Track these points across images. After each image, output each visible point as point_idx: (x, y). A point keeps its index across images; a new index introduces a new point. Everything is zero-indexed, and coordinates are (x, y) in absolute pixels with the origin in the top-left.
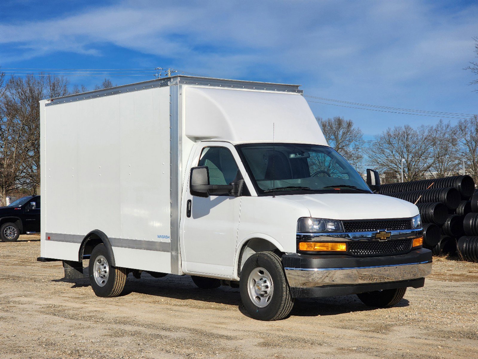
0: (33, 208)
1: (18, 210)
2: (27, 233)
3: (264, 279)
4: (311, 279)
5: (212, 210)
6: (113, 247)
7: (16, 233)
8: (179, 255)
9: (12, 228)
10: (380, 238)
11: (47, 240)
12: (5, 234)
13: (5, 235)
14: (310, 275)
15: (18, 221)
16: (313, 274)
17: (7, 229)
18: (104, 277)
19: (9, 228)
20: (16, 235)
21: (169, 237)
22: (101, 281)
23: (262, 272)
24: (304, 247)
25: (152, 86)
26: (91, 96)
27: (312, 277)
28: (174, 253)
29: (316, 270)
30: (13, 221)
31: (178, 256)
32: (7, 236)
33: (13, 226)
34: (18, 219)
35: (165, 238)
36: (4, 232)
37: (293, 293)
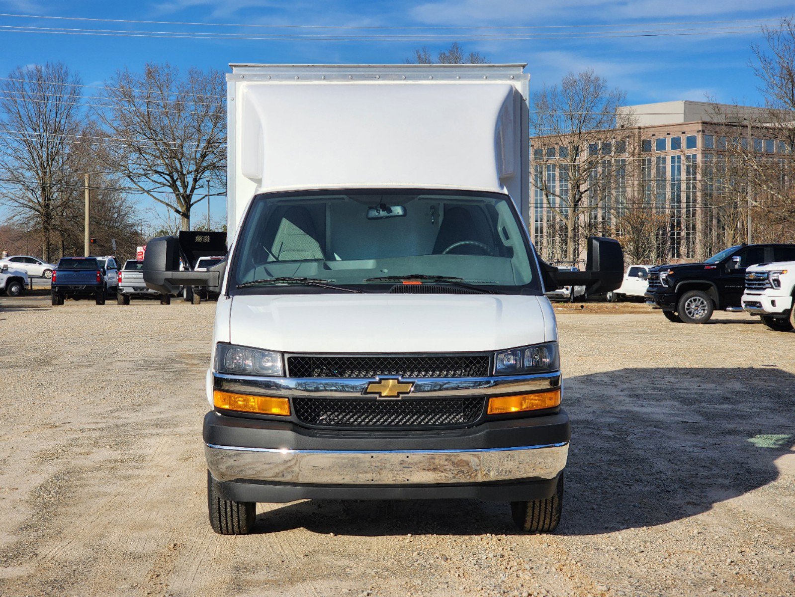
0: (737, 267)
1: (712, 269)
2: (727, 309)
7: (706, 308)
9: (699, 300)
10: (380, 393)
12: (687, 309)
13: (687, 312)
15: (712, 287)
17: (691, 301)
19: (695, 300)
20: (706, 312)
30: (703, 288)
32: (690, 313)
33: (702, 297)
34: (712, 286)
36: (686, 307)
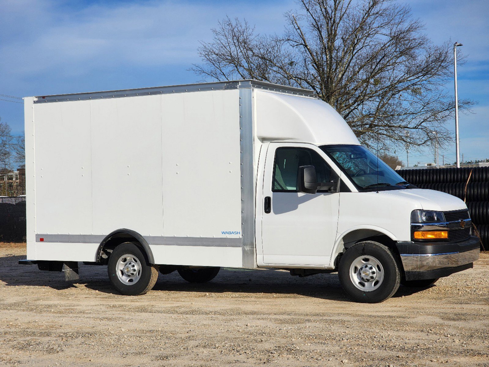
3: (369, 266)
4: (426, 263)
5: (300, 206)
6: (150, 245)
8: (255, 249)
11: (39, 242)
14: (425, 260)
16: (428, 259)
18: (132, 276)
21: (239, 233)
22: (127, 280)
23: (366, 260)
24: (418, 235)
25: (212, 88)
26: (114, 95)
27: (427, 261)
28: (247, 248)
29: (430, 255)
31: (253, 251)
35: (232, 234)
37: (408, 276)
